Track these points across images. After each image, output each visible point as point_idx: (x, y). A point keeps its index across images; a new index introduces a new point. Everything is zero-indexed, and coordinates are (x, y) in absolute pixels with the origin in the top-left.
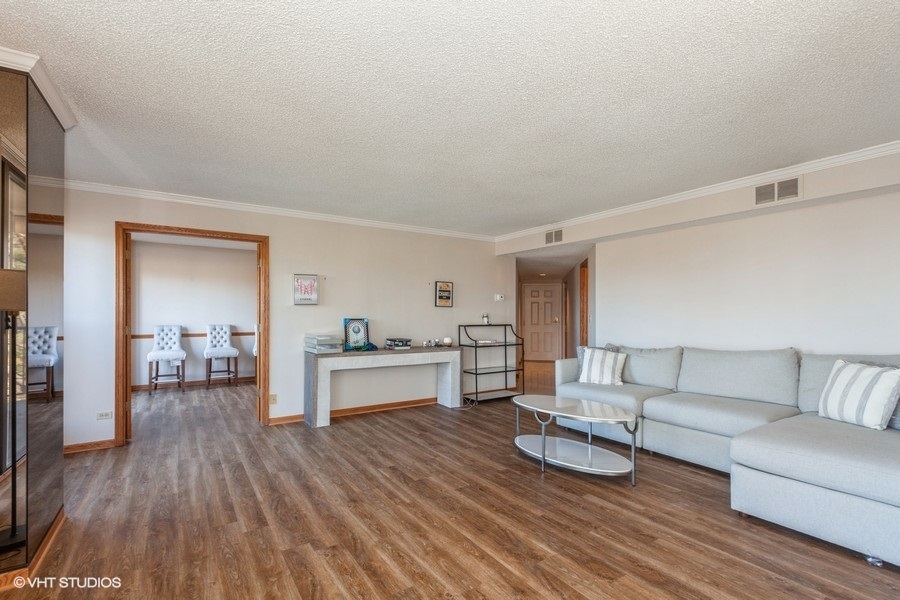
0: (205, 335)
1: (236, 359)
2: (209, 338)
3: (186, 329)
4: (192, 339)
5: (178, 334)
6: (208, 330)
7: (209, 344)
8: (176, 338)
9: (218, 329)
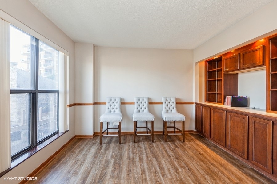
0: (133, 103)
1: (152, 122)
2: (136, 105)
3: (124, 99)
4: (127, 105)
5: (119, 103)
6: (135, 101)
7: (136, 110)
8: (118, 105)
9: (141, 100)
